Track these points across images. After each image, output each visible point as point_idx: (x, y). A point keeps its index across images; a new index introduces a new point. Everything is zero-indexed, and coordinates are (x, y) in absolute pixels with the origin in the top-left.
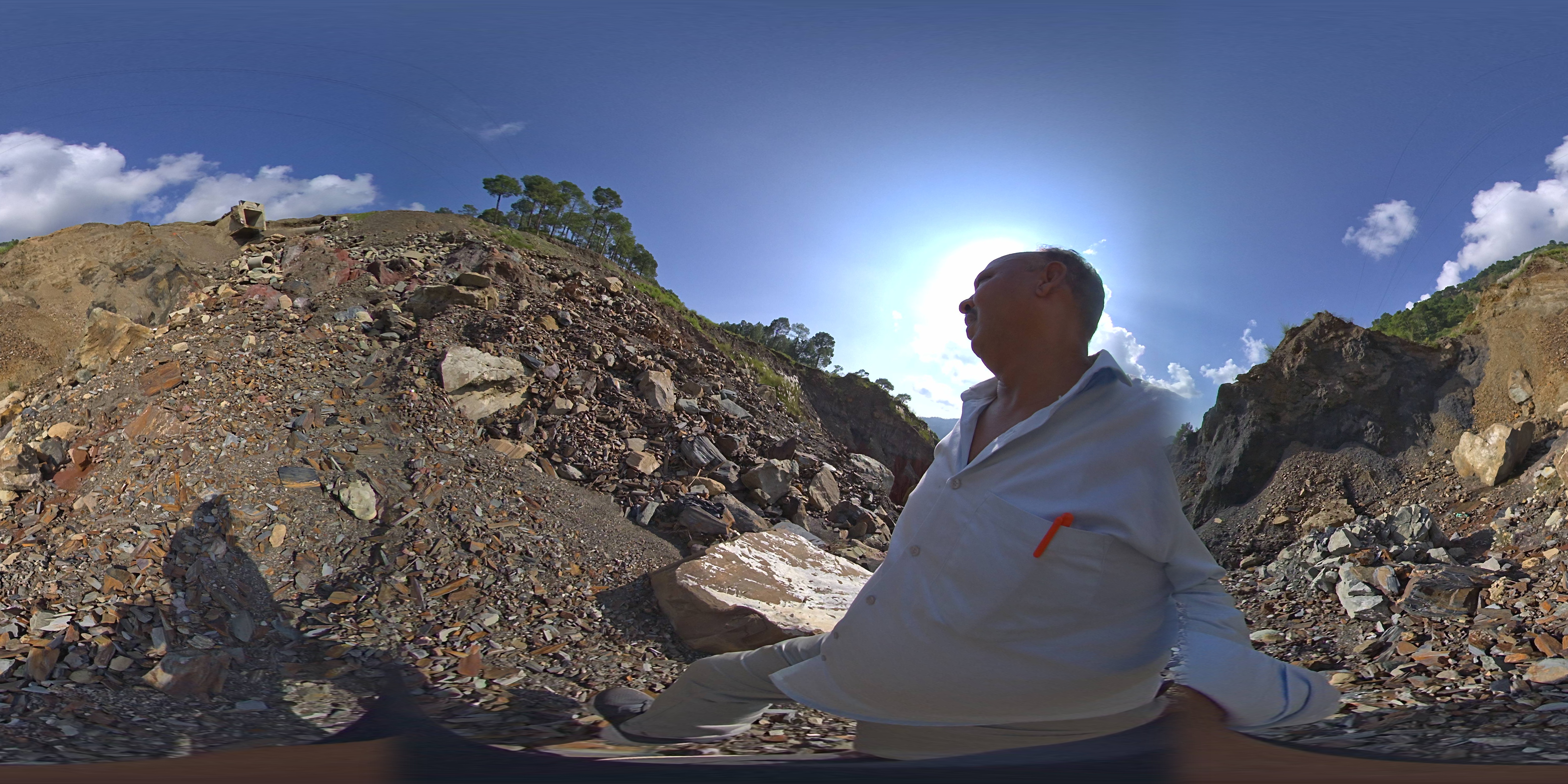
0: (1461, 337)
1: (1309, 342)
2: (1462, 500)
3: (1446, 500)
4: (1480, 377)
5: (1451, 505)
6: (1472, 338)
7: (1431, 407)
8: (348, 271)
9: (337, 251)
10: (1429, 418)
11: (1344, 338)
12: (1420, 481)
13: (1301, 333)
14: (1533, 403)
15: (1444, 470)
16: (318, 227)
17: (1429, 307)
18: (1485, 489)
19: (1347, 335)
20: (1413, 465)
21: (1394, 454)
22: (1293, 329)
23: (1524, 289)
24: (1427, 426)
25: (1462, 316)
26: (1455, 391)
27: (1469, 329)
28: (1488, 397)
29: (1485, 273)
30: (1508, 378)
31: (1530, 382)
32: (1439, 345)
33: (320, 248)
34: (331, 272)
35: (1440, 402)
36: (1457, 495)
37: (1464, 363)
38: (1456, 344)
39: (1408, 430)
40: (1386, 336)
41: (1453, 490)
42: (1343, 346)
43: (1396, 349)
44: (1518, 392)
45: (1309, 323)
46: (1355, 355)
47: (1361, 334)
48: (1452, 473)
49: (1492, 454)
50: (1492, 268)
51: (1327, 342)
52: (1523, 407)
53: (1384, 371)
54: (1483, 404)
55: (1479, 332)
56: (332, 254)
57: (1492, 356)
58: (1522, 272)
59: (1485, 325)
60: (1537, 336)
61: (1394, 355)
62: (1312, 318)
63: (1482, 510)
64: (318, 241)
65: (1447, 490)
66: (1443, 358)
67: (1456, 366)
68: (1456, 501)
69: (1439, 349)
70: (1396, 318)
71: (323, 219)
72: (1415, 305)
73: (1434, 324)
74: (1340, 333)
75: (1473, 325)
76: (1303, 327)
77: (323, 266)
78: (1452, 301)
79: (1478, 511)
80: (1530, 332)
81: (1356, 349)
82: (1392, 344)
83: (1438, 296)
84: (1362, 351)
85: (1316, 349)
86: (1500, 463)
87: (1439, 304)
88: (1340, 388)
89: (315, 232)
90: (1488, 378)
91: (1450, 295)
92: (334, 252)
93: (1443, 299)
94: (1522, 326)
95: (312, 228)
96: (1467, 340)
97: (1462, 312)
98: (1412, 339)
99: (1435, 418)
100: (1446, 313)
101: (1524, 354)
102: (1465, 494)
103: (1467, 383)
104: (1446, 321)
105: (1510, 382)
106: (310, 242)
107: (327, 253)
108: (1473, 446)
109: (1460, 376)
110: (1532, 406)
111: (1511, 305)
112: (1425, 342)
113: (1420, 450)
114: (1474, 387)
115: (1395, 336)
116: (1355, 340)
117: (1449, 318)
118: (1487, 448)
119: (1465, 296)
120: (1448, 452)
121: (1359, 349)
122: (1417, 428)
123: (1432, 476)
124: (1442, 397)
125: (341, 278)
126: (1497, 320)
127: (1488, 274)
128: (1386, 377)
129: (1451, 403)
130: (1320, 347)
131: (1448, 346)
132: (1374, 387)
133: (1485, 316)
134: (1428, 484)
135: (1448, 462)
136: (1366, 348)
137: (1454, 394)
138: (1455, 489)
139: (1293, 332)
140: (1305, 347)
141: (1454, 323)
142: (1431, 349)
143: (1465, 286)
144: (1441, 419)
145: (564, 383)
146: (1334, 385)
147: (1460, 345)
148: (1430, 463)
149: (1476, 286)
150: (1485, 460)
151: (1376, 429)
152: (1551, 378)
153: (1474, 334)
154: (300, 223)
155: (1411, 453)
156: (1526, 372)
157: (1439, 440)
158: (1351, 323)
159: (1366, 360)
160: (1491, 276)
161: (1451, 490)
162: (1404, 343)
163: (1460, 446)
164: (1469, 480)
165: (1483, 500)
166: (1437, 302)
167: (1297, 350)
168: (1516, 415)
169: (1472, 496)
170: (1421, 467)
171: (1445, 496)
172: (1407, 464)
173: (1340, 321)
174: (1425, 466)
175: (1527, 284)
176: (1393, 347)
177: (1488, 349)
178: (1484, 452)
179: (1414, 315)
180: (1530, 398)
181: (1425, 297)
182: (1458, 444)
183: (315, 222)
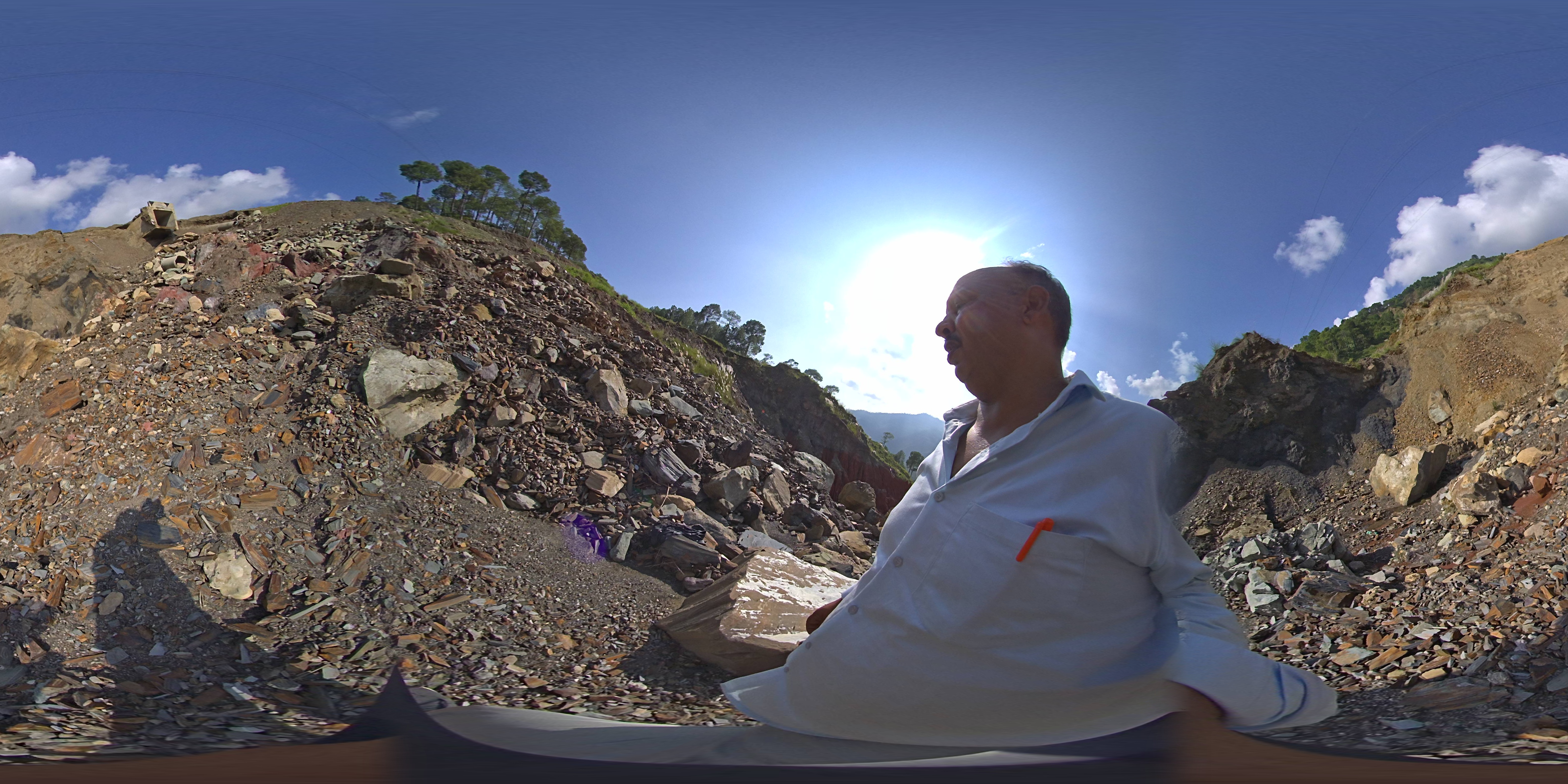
0: (1384, 357)
1: (1237, 362)
2: (1375, 519)
3: (1361, 518)
4: (1401, 396)
5: (1365, 523)
6: (1394, 358)
7: (1354, 427)
8: (262, 266)
9: (249, 245)
10: (1350, 438)
11: (1270, 359)
12: (1339, 499)
13: (1230, 353)
14: (1451, 424)
15: (1362, 490)
16: (231, 222)
17: (1356, 324)
18: (1399, 508)
19: (1274, 356)
20: (1334, 484)
21: (1315, 472)
22: (1223, 348)
23: (1445, 308)
24: (1348, 446)
25: (1388, 333)
26: (1377, 411)
27: (1392, 349)
28: (1409, 418)
29: (1410, 290)
30: (1428, 398)
31: (1449, 402)
32: (1362, 366)
33: (232, 244)
34: (244, 268)
35: (1362, 423)
36: (1372, 514)
37: (1386, 383)
38: (1378, 364)
39: (1330, 449)
40: (1311, 358)
41: (1368, 509)
42: (1269, 367)
43: (1320, 370)
44: (1437, 412)
45: (1238, 343)
46: (1281, 375)
47: (1287, 355)
48: (1369, 493)
49: (1405, 475)
50: (1417, 284)
51: (1254, 362)
52: (1441, 427)
53: (1308, 392)
54: (1403, 424)
55: (1401, 352)
56: (243, 249)
57: (1413, 377)
58: (1443, 290)
59: (1407, 345)
60: (1457, 356)
61: (1318, 376)
62: (1241, 337)
63: (1391, 528)
64: (231, 236)
65: (1363, 508)
66: (1365, 379)
67: (1379, 387)
68: (1370, 519)
69: (1362, 370)
70: (1324, 335)
71: (235, 214)
72: (1343, 321)
73: (1361, 341)
74: (1268, 354)
75: (1396, 344)
76: (1232, 347)
77: (235, 262)
78: (1379, 318)
79: (1388, 529)
80: (1450, 351)
81: (1281, 370)
82: (1317, 365)
83: (1365, 313)
84: (1287, 372)
85: (1244, 370)
86: (1413, 484)
87: (1366, 321)
88: (1265, 408)
89: (228, 227)
90: (1409, 399)
91: (1377, 311)
92: (246, 247)
93: (1370, 316)
94: (1442, 345)
95: (225, 224)
96: (1389, 361)
97: (1388, 329)
98: (1336, 361)
99: (1356, 438)
100: (1373, 330)
101: (1444, 374)
102: (1379, 513)
103: (1389, 404)
104: (1373, 339)
105: (1430, 402)
106: (222, 238)
107: (239, 248)
108: (1388, 468)
109: (1382, 397)
110: (1450, 427)
111: (1432, 324)
112: (1348, 363)
113: (1340, 469)
114: (1395, 407)
115: (1319, 357)
116: (1281, 361)
117: (1376, 335)
118: (1402, 470)
119: (1392, 312)
120: (1368, 472)
121: (1285, 371)
122: (1339, 448)
123: (1350, 495)
124: (1364, 417)
125: (254, 273)
126: (1419, 340)
127: (1413, 290)
128: (1309, 398)
129: (1372, 423)
130: (1248, 368)
131: (1370, 368)
132: (1298, 407)
133: (1407, 335)
134: (1345, 503)
135: (1367, 482)
136: (1292, 369)
137: (1376, 414)
138: (1370, 508)
139: (1223, 351)
140: (1233, 367)
141: (1380, 340)
142: (1354, 370)
143: (1390, 303)
144: (1362, 439)
145: (505, 386)
146: (1260, 405)
147: (1383, 365)
148: (1350, 483)
149: (1402, 302)
150: (1399, 481)
151: (1299, 449)
152: (1469, 398)
153: (1396, 354)
154: (212, 220)
155: (1332, 473)
156: (1445, 392)
157: (1359, 459)
158: (1278, 344)
159: (1292, 381)
160: (1416, 292)
161: (1366, 509)
162: (1328, 364)
163: (1377, 467)
164: (1384, 499)
165: (1394, 519)
166: (1364, 319)
167: (1225, 369)
168: (1435, 436)
169: (1385, 515)
170: (1341, 486)
171: (1360, 514)
172: (1327, 482)
173: (1267, 341)
174: (1345, 485)
175: (1447, 302)
176: (1318, 368)
177: (1410, 369)
178: (1399, 473)
179: (1342, 332)
180: (1448, 419)
181: (1353, 314)
182: (1375, 465)
183: (228, 218)
